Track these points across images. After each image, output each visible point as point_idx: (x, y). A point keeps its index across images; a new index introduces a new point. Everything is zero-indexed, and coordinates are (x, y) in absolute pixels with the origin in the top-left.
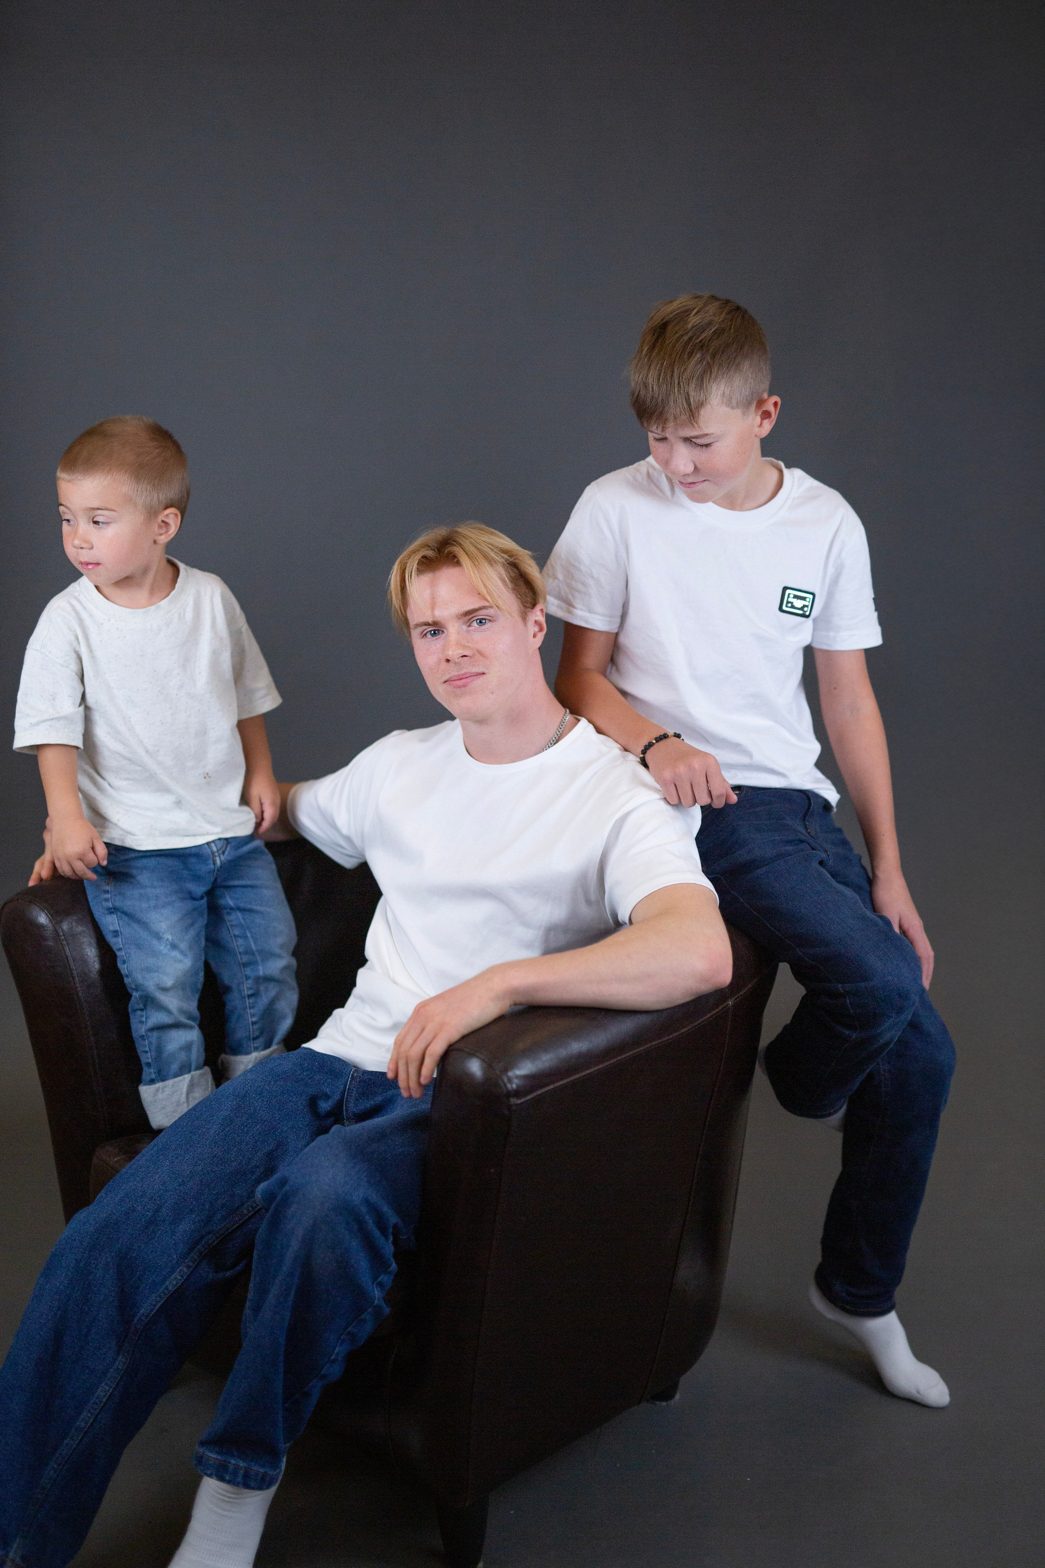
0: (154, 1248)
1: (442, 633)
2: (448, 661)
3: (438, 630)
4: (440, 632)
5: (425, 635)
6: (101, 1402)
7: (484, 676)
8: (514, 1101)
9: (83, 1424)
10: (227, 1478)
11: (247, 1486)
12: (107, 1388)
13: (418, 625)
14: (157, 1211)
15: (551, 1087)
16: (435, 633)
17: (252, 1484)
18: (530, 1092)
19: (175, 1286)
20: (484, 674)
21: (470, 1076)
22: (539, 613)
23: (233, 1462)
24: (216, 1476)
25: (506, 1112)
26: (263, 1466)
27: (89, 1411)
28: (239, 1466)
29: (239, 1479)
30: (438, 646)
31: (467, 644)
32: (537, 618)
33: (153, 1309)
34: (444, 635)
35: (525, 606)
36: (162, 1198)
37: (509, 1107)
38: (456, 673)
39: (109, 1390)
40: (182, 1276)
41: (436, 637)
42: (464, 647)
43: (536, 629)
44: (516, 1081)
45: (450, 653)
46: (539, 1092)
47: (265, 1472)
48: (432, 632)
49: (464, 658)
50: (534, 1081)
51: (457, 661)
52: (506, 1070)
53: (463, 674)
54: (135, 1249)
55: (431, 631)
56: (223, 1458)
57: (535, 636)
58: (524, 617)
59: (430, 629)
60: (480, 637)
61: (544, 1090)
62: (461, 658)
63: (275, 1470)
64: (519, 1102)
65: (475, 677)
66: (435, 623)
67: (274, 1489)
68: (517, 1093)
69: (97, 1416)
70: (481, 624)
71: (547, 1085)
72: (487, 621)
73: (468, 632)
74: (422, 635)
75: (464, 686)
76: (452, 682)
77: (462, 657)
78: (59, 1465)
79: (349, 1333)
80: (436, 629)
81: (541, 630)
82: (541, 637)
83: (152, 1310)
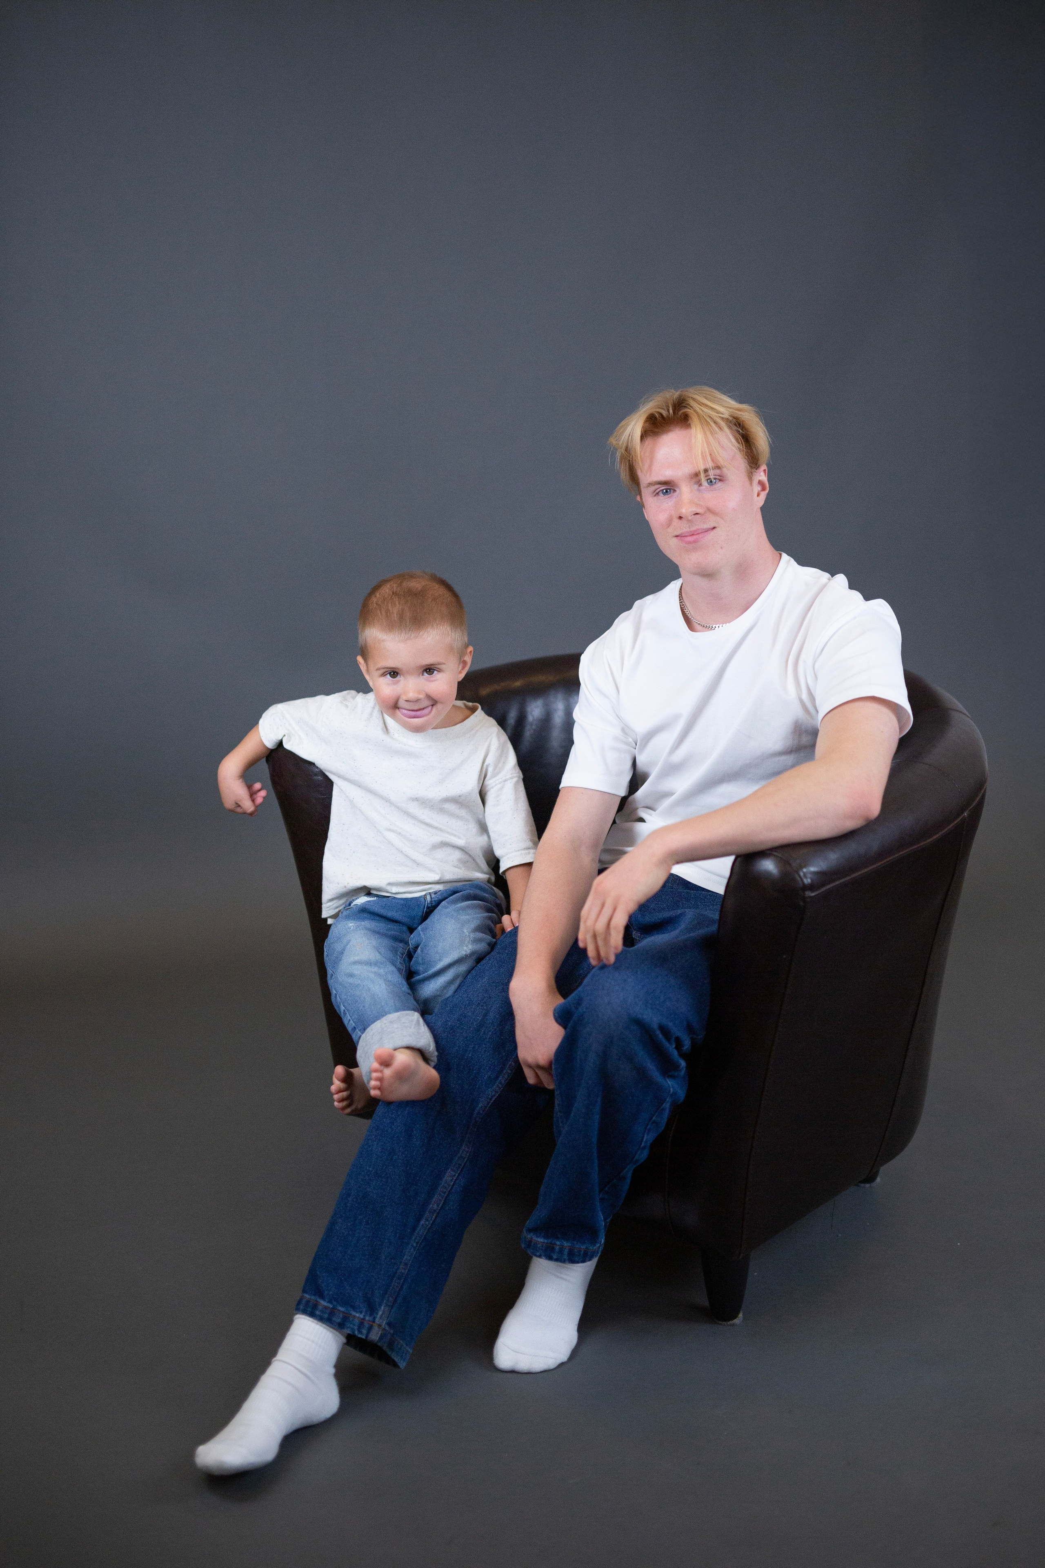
0: (486, 1048)
1: (673, 492)
2: (680, 518)
3: (670, 489)
4: (672, 491)
5: (658, 493)
6: (449, 1185)
7: (715, 531)
8: (809, 894)
9: (435, 1207)
10: (555, 1257)
11: (572, 1261)
12: (453, 1173)
13: (650, 484)
14: (486, 1015)
15: (837, 883)
16: (666, 492)
17: (577, 1259)
18: (823, 885)
19: (507, 1080)
20: (714, 528)
21: (768, 874)
22: (762, 474)
23: (558, 1243)
24: (544, 1256)
25: (801, 903)
26: (584, 1243)
27: (440, 1194)
28: (563, 1246)
29: (566, 1257)
30: (670, 504)
31: (698, 502)
32: (760, 478)
33: (490, 1102)
34: (676, 494)
35: (750, 466)
36: (488, 1003)
37: (804, 899)
38: (688, 530)
39: (455, 1175)
40: (511, 1071)
41: (669, 496)
42: (697, 505)
43: (759, 488)
44: (809, 876)
45: (684, 511)
46: (828, 887)
47: (587, 1248)
48: (665, 491)
49: (696, 515)
50: (825, 877)
51: (690, 518)
52: (801, 867)
53: (695, 531)
54: (470, 1050)
55: (663, 490)
56: (549, 1241)
57: (758, 495)
58: (750, 477)
59: (662, 488)
60: (711, 497)
61: (832, 885)
62: (693, 516)
63: (595, 1245)
64: (813, 894)
65: (706, 533)
66: (665, 483)
67: (595, 1261)
68: (811, 887)
69: (446, 1197)
70: (711, 484)
71: (834, 881)
72: (717, 480)
73: (699, 490)
74: (655, 493)
75: (695, 542)
76: (683, 538)
77: (694, 514)
78: (417, 1243)
79: (654, 1122)
80: (668, 487)
81: (763, 489)
82: (764, 495)
83: (488, 1104)
